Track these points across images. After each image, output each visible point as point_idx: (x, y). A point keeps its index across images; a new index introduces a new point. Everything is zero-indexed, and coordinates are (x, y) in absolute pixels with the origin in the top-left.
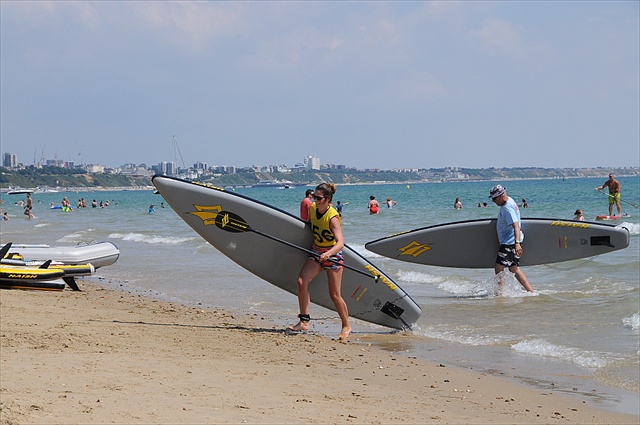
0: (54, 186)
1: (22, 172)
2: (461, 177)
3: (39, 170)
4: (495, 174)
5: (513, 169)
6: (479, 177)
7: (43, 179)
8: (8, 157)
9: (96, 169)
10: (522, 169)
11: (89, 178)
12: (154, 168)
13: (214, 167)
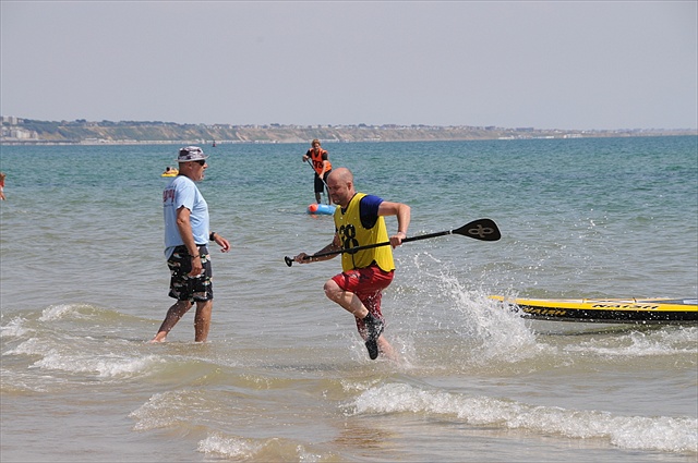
2: (23, 135)
4: (88, 133)
5: (120, 124)
6: (58, 136)
10: (137, 124)
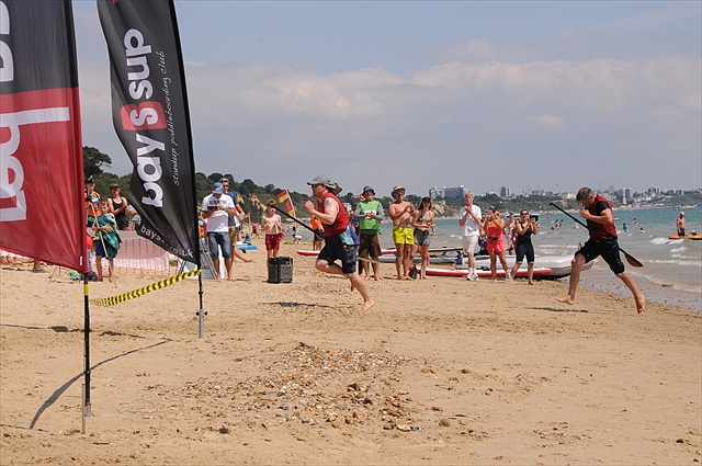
0: (539, 210)
1: (514, 201)
3: (526, 199)
7: (529, 205)
8: (504, 189)
9: (569, 196)
11: (564, 203)
12: (615, 193)
13: (665, 191)
